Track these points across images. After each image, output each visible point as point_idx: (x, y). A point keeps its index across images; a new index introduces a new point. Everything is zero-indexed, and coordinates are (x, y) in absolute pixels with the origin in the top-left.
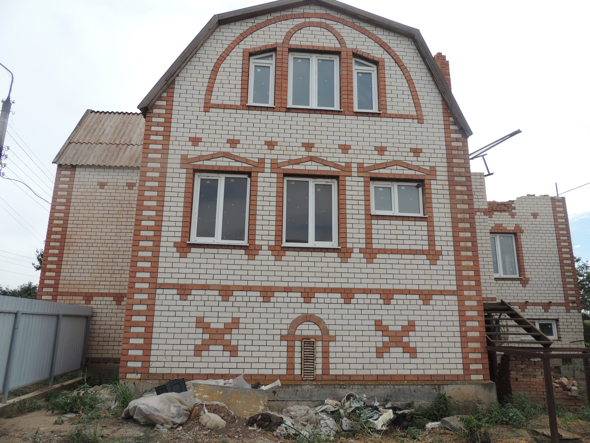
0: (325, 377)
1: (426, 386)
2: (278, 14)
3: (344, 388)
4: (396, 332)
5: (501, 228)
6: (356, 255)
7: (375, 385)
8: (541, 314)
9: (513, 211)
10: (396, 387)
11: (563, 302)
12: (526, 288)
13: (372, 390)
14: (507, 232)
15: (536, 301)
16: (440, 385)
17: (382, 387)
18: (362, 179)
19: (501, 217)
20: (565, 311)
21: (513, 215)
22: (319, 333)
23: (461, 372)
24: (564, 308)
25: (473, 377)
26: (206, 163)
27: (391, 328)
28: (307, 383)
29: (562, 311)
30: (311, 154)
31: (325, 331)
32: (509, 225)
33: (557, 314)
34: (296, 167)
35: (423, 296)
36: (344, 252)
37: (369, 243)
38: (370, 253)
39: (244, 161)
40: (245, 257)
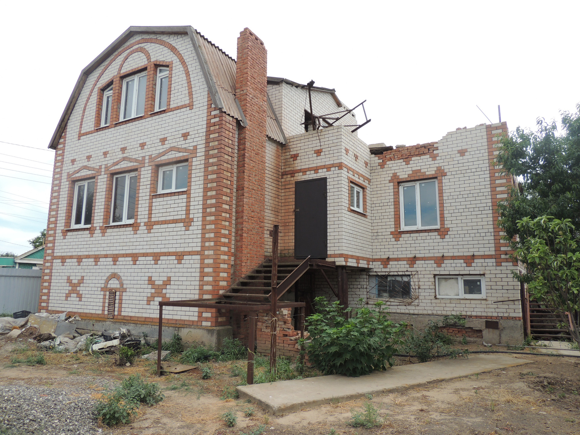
0: (119, 317)
1: (171, 328)
2: (116, 53)
3: (126, 325)
4: (159, 285)
5: (418, 174)
6: (142, 228)
7: (142, 324)
8: (463, 269)
9: (435, 152)
10: (153, 327)
11: (493, 253)
12: (444, 240)
13: (140, 328)
14: (425, 177)
15: (456, 254)
16: (179, 327)
17: (145, 326)
18: (150, 168)
19: (420, 161)
20: (495, 264)
21: (434, 158)
22: (118, 286)
23: (196, 319)
24: (494, 260)
25: (204, 324)
26: (77, 175)
27: (157, 283)
28: (108, 320)
29: (491, 264)
30: (125, 155)
31: (122, 284)
32: (429, 170)
33: (483, 268)
34: (116, 167)
35: (178, 257)
36: (135, 227)
37: (150, 218)
38: (150, 225)
39: (92, 170)
40: (89, 235)
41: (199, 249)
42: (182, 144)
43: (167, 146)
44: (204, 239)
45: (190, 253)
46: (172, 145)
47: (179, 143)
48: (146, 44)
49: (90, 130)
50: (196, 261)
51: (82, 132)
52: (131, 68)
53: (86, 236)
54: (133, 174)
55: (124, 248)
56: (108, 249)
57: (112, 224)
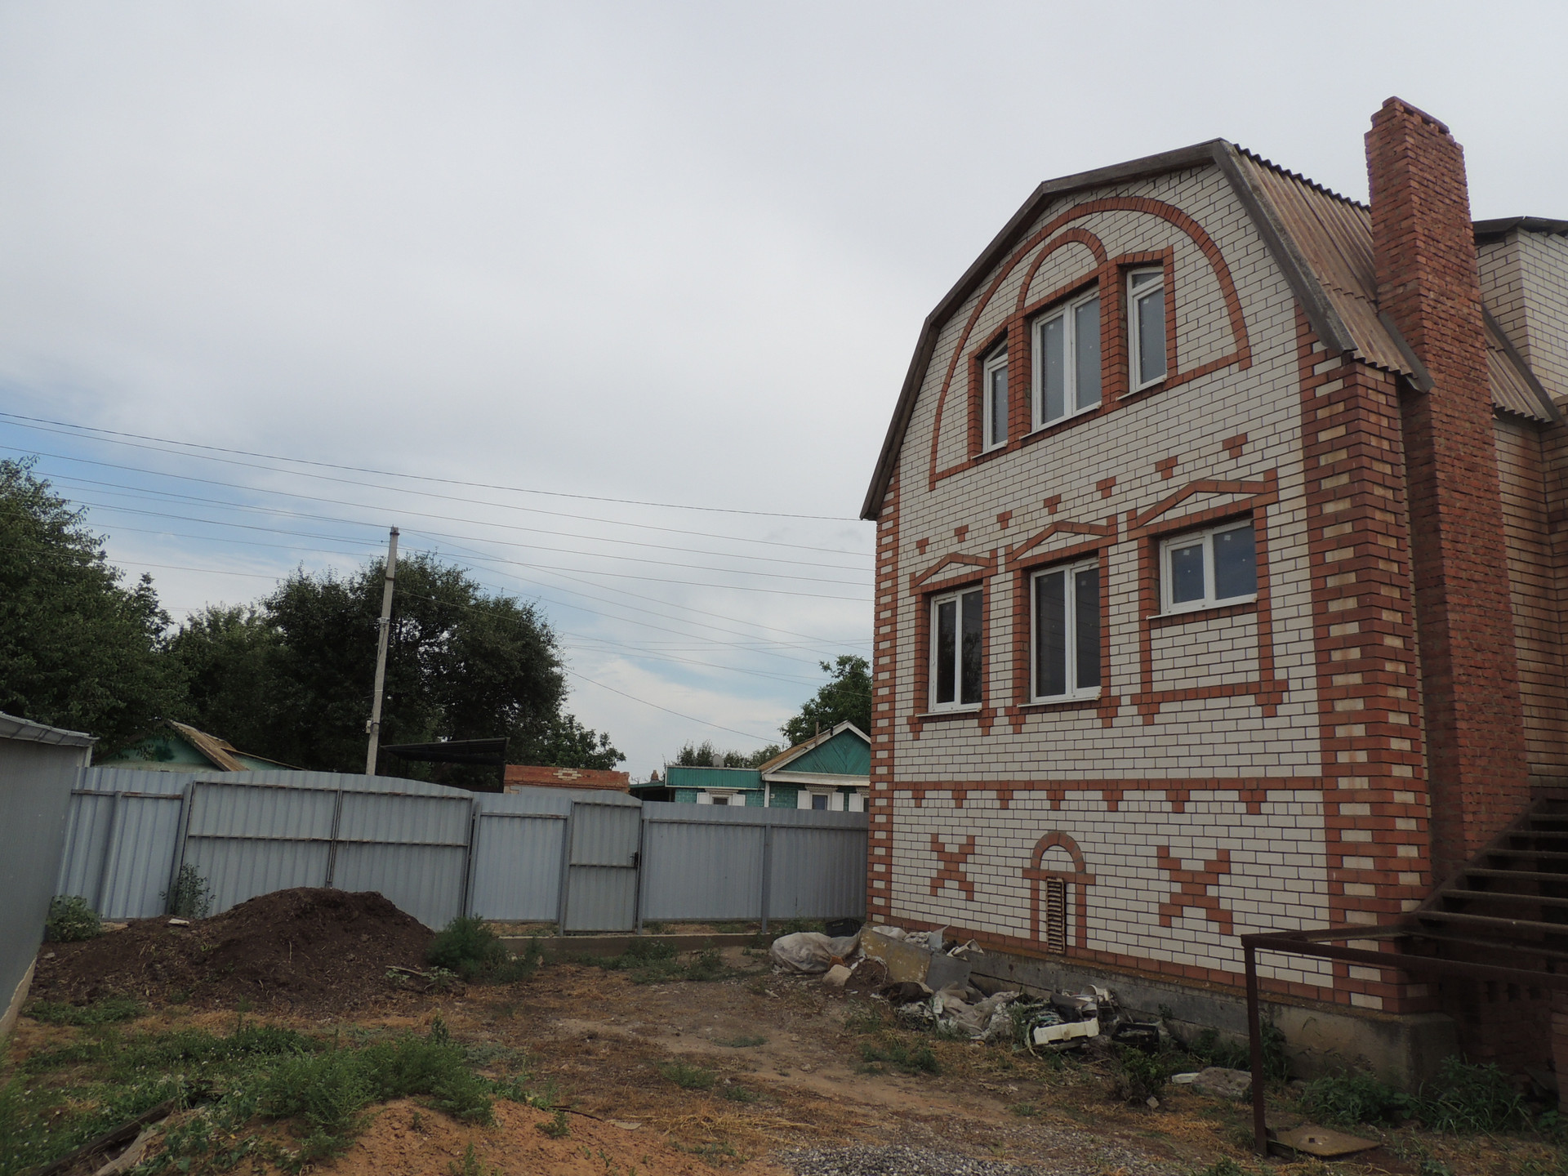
0: (1081, 953)
2: (1009, 258)
3: (1107, 979)
4: (1193, 873)
6: (1127, 710)
7: (1151, 981)
13: (1146, 990)
16: (1274, 1003)
18: (1134, 545)
22: (1072, 868)
23: (1327, 982)
25: (1358, 1000)
26: (935, 579)
27: (1185, 865)
28: (1052, 958)
30: (1057, 518)
31: (1081, 864)
34: (1038, 551)
35: (1247, 795)
36: (1106, 708)
37: (1147, 681)
38: (1149, 703)
39: (973, 562)
40: (979, 731)
41: (1316, 771)
42: (1227, 469)
43: (1180, 480)
44: (1330, 744)
45: (1285, 784)
46: (1195, 476)
47: (1217, 469)
48: (1089, 217)
49: (958, 462)
50: (1311, 809)
51: (938, 470)
52: (1051, 290)
53: (970, 732)
54: (1083, 566)
55: (1080, 765)
56: (1034, 766)
57: (1036, 701)
